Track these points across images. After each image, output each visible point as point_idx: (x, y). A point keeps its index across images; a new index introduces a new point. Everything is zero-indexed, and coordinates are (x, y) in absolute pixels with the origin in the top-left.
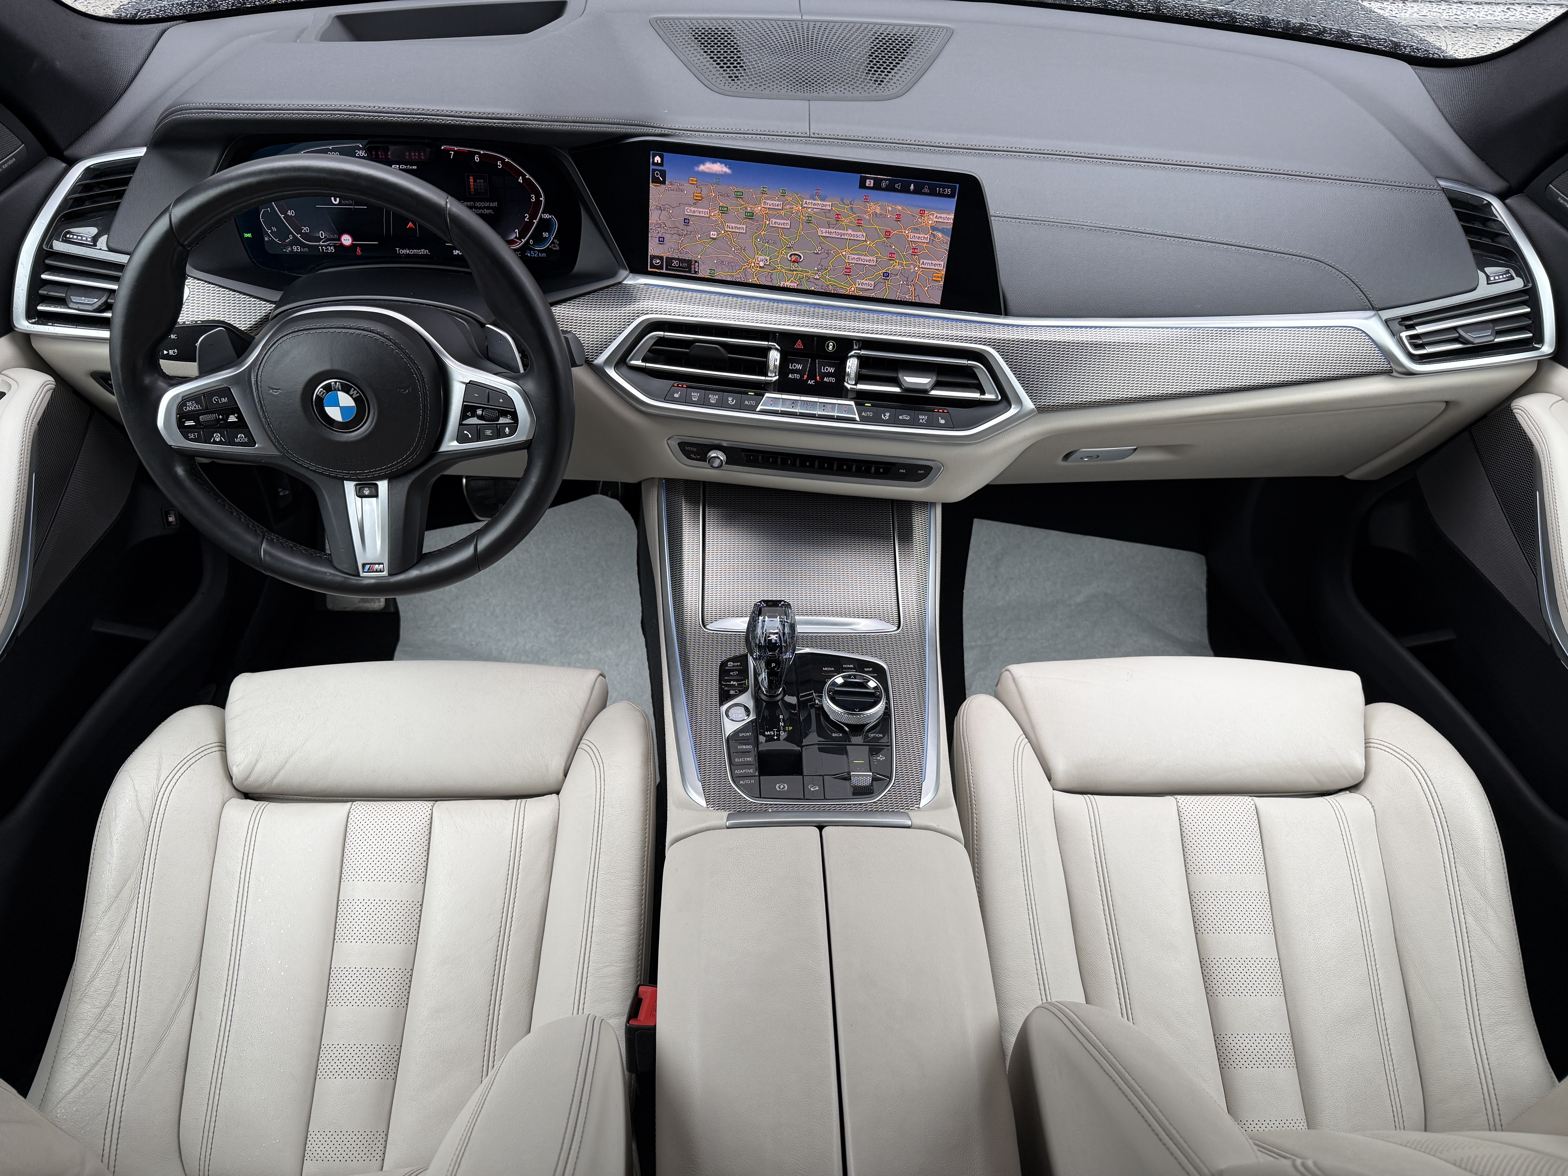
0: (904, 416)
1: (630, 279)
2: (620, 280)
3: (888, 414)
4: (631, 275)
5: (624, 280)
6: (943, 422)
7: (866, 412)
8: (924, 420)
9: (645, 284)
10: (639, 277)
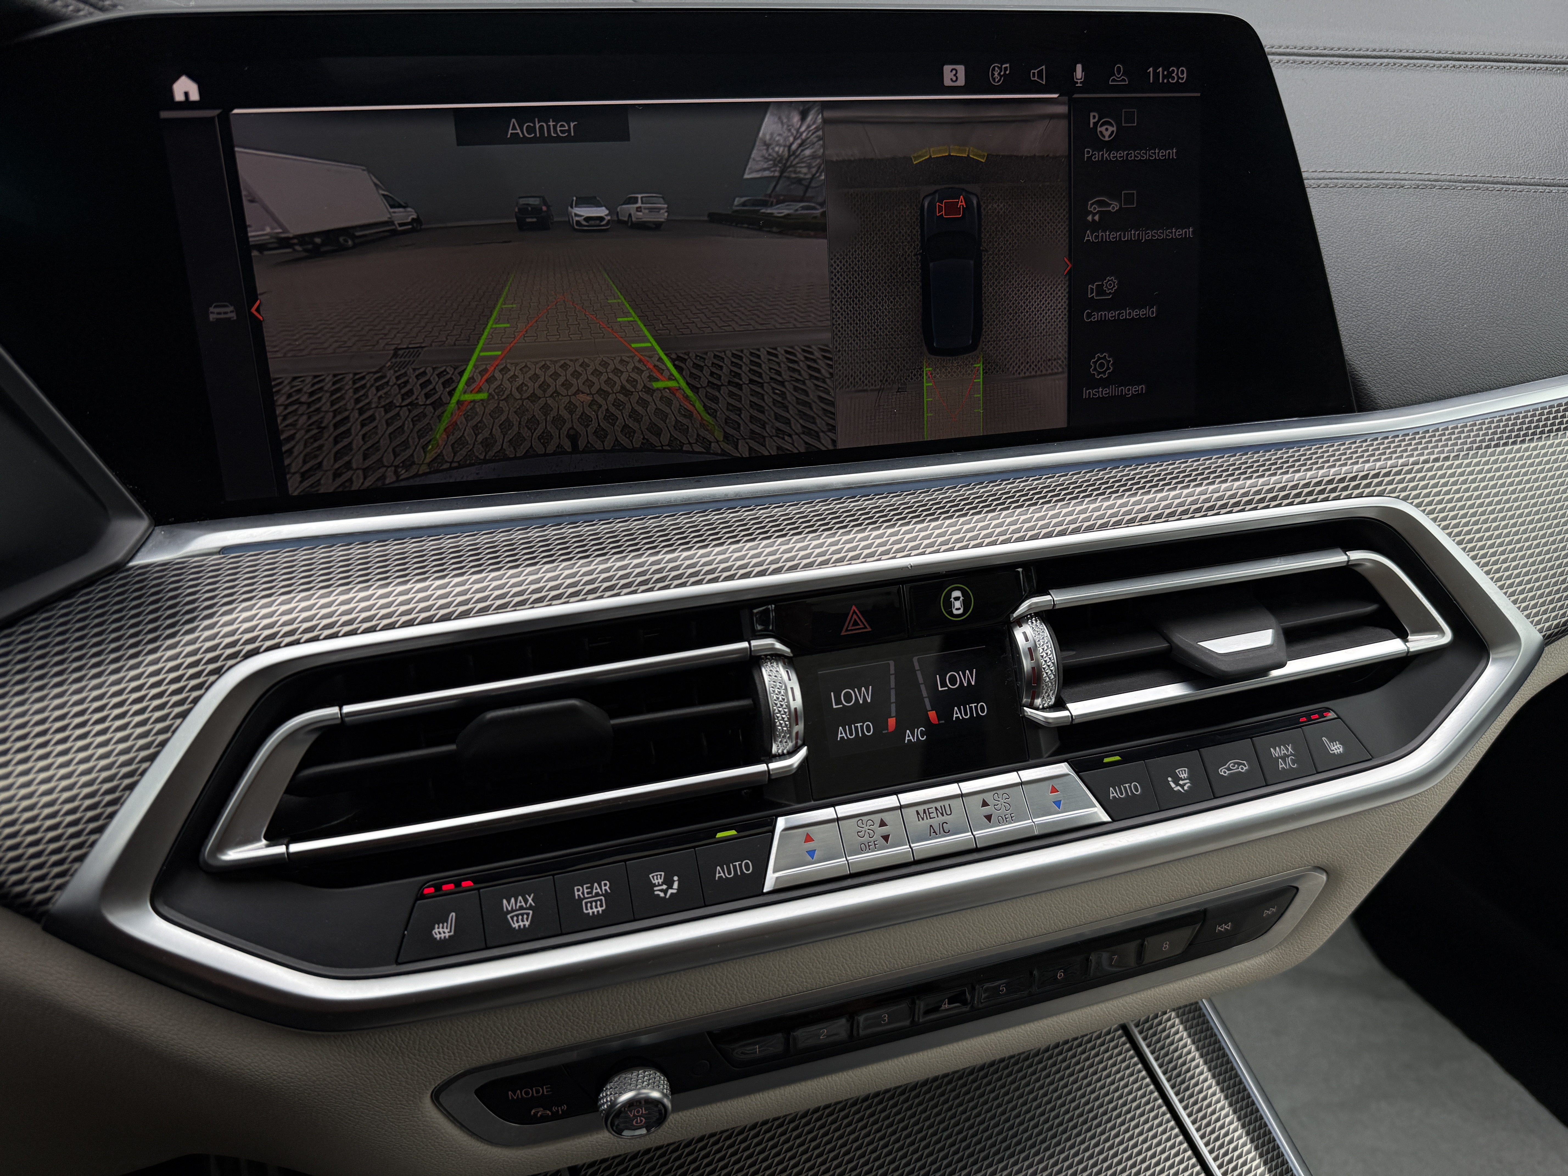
0: (1230, 764)
1: (160, 547)
2: (118, 557)
3: (1183, 773)
4: (160, 533)
5: (133, 555)
6: (1337, 748)
7: (1117, 783)
8: (1289, 760)
9: (224, 550)
10: (192, 532)
